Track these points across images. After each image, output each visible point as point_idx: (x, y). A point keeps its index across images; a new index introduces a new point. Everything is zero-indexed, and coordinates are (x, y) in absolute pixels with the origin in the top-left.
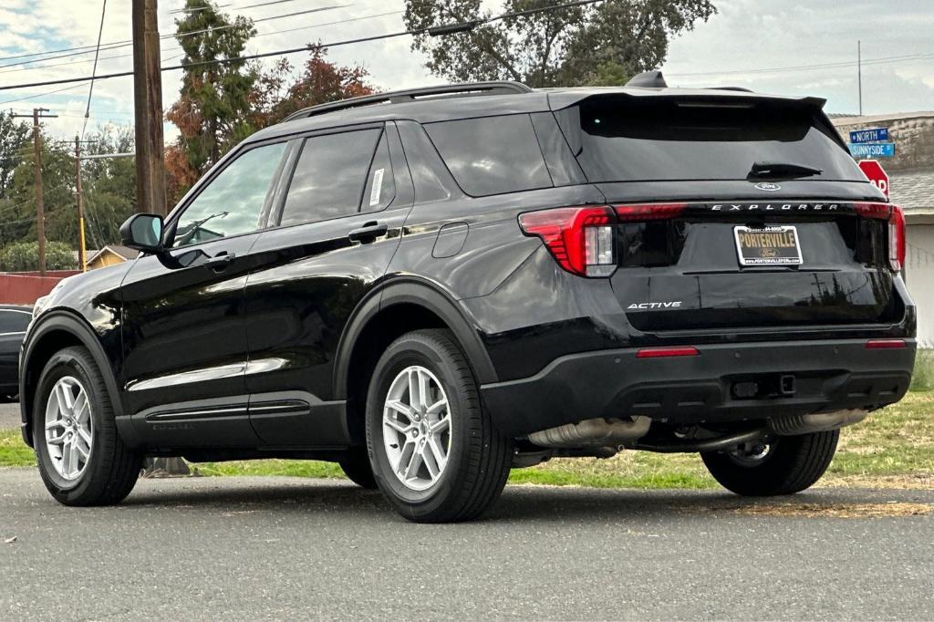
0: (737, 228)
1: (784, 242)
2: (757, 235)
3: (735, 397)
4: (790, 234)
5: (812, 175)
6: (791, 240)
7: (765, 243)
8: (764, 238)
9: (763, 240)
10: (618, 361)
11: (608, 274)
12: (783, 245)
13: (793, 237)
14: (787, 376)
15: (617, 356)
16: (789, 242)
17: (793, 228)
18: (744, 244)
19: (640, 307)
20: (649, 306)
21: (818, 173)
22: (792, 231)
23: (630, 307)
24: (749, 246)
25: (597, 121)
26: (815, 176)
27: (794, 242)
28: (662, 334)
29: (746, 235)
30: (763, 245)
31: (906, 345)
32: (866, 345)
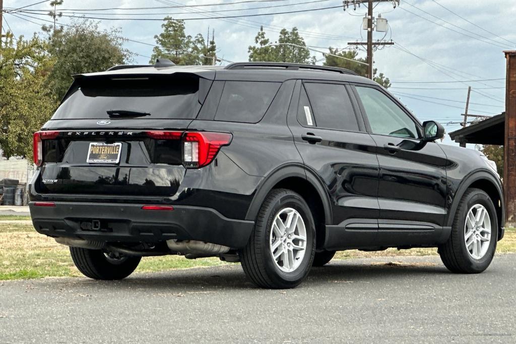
0: (91, 143)
1: (113, 151)
2: (101, 148)
4: (117, 147)
6: (117, 150)
7: (104, 152)
8: (104, 149)
12: (112, 153)
13: (118, 149)
16: (116, 151)
17: (120, 144)
18: (92, 152)
21: (149, 114)
22: (119, 146)
24: (94, 153)
26: (147, 117)
27: (118, 151)
28: (44, 195)
29: (95, 147)
30: (102, 153)
31: (173, 209)
32: (142, 208)
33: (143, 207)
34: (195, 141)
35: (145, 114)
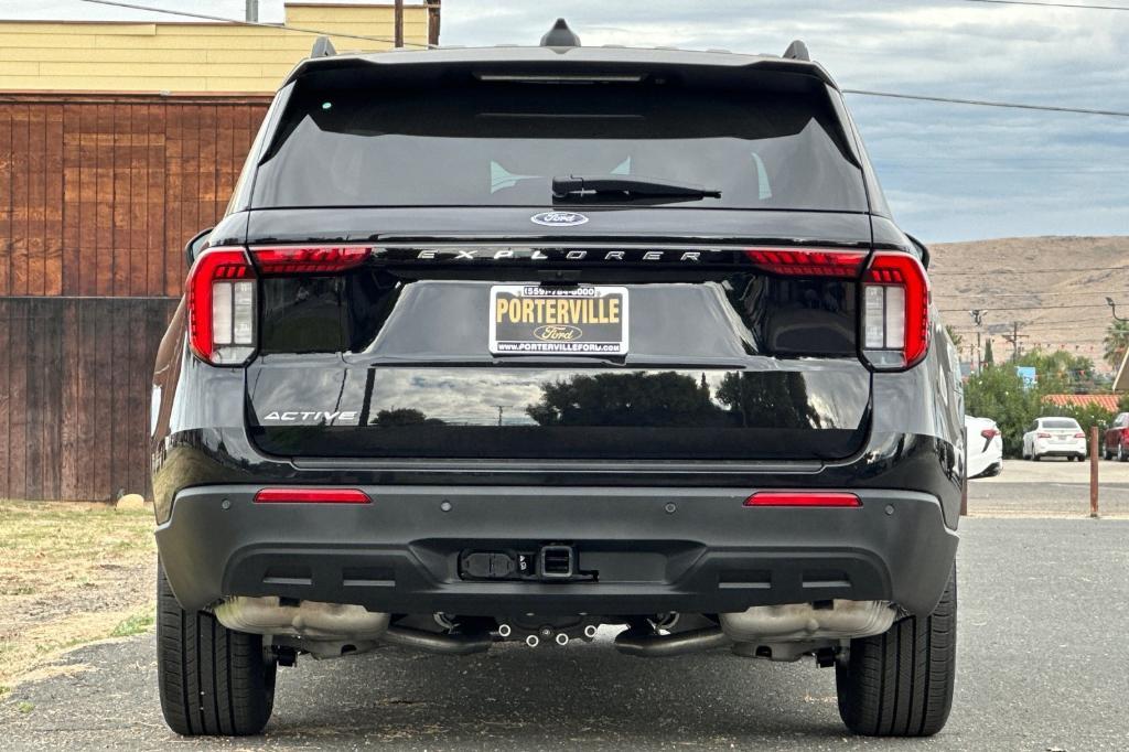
1: (596, 315)
2: (540, 302)
3: (464, 577)
4: (613, 302)
5: (701, 198)
6: (613, 310)
7: (554, 316)
8: (555, 307)
9: (550, 311)
10: (225, 505)
11: (241, 361)
12: (593, 320)
13: (619, 306)
14: (552, 547)
15: (225, 497)
16: (607, 315)
17: (622, 290)
18: (505, 317)
19: (284, 418)
20: (300, 416)
21: (716, 195)
22: (619, 297)
23: (269, 417)
24: (514, 320)
25: (327, 106)
26: (706, 201)
27: (618, 315)
28: (302, 465)
29: (513, 301)
30: (549, 320)
31: (859, 501)
32: (747, 501)
33: (749, 498)
34: (894, 282)
35: (699, 195)
